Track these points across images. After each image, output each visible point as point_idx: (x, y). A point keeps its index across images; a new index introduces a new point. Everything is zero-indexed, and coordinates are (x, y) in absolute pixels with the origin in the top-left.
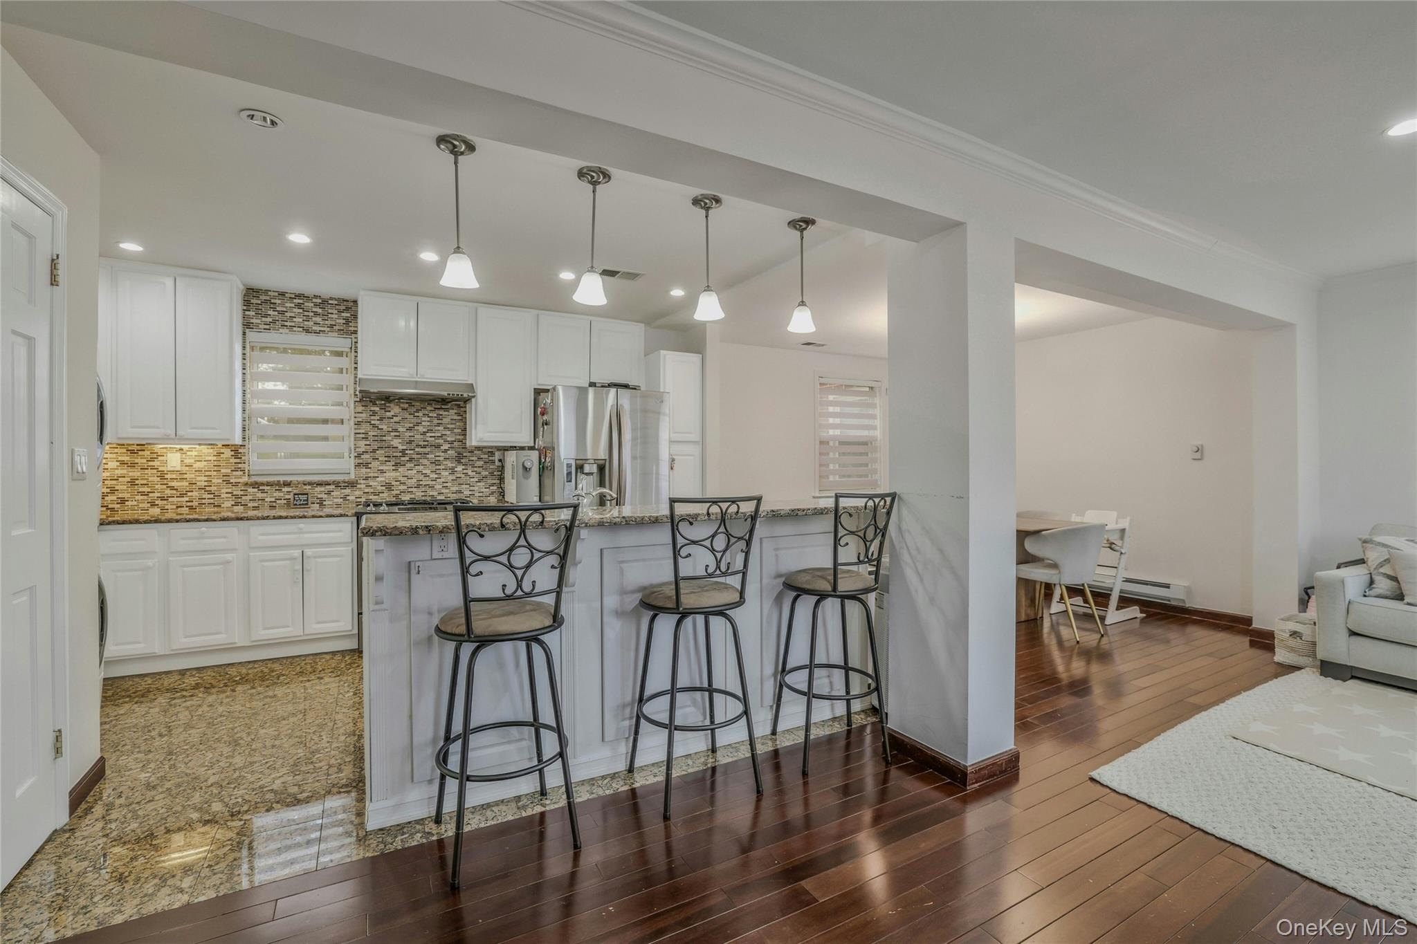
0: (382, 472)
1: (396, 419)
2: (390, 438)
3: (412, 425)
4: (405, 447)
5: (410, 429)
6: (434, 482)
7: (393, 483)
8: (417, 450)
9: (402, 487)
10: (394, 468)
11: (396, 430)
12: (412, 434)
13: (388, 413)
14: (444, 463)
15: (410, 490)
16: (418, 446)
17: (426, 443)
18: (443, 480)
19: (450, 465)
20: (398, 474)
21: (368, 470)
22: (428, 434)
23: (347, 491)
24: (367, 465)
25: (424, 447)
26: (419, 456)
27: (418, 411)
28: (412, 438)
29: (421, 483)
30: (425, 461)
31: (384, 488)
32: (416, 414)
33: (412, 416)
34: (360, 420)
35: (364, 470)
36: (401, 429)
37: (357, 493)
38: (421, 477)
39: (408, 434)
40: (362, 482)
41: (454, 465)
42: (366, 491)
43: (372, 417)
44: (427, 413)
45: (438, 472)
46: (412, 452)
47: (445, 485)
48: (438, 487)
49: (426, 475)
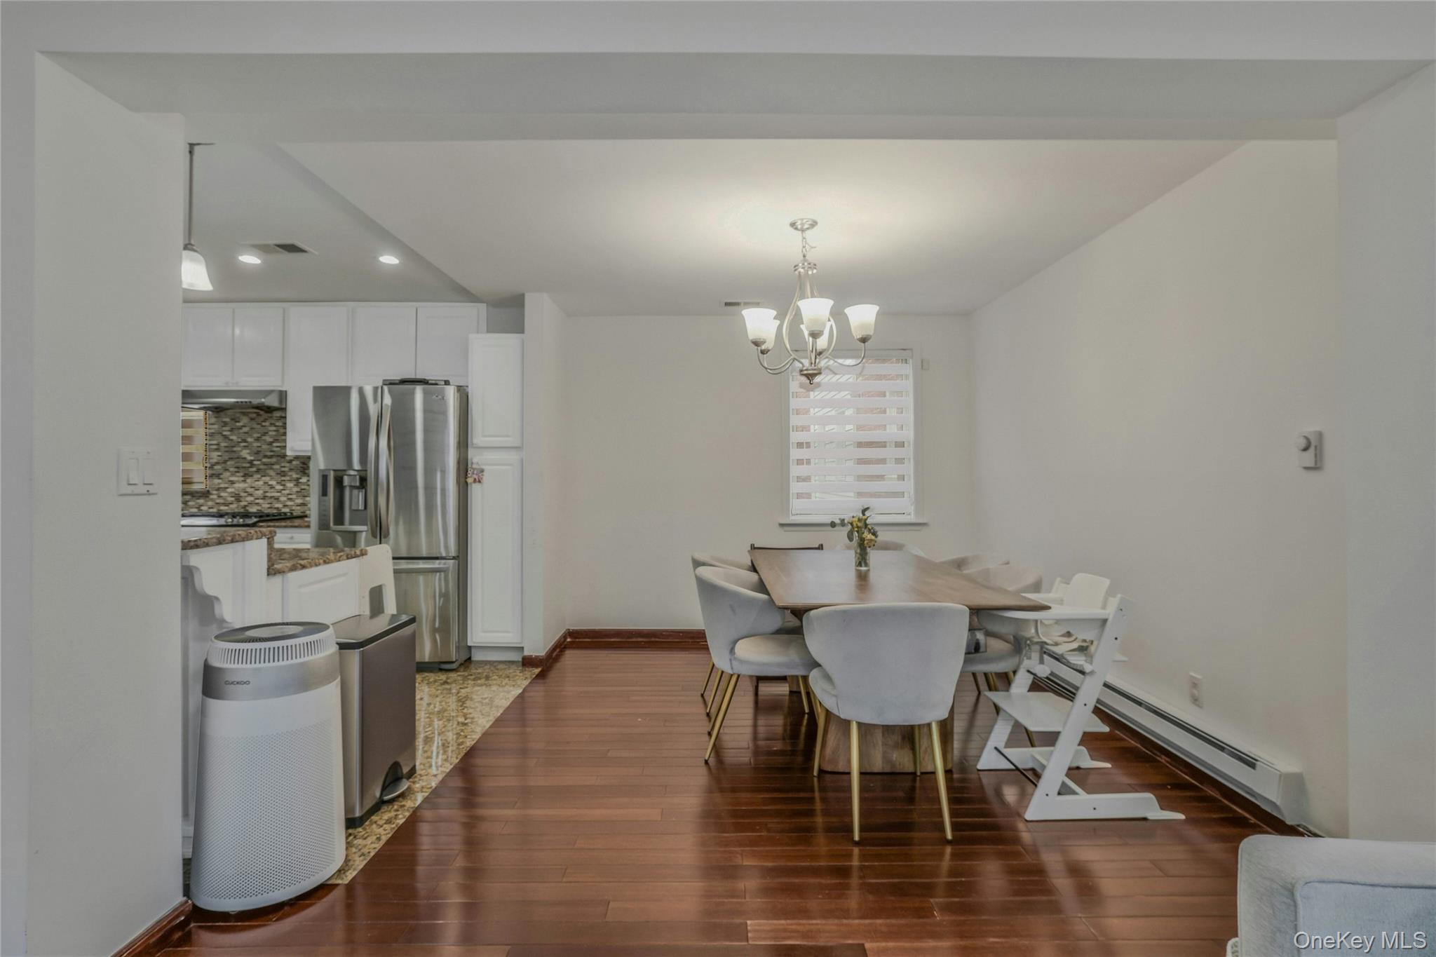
0: (233, 482)
1: (245, 429)
2: (239, 449)
3: (259, 435)
4: (252, 458)
5: (257, 439)
6: (279, 494)
7: (242, 494)
8: (264, 460)
9: (250, 499)
10: (242, 479)
11: (245, 441)
12: (259, 444)
13: (238, 424)
14: (290, 474)
15: (257, 501)
16: (266, 456)
17: (272, 454)
18: (287, 492)
19: (295, 476)
20: (246, 485)
21: (220, 481)
22: (275, 444)
23: (201, 501)
24: (218, 476)
25: (271, 457)
26: (265, 467)
27: (264, 421)
28: (259, 449)
29: (267, 494)
30: (272, 473)
31: (233, 499)
32: (264, 424)
33: (259, 426)
34: (213, 431)
35: (216, 481)
36: (250, 440)
37: (210, 503)
38: (267, 488)
39: (256, 444)
40: (215, 492)
41: (298, 476)
42: (218, 501)
43: (224, 428)
44: (273, 422)
45: (283, 483)
46: (259, 462)
47: (290, 497)
48: (283, 499)
49: (272, 487)
